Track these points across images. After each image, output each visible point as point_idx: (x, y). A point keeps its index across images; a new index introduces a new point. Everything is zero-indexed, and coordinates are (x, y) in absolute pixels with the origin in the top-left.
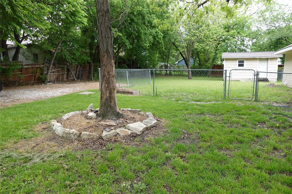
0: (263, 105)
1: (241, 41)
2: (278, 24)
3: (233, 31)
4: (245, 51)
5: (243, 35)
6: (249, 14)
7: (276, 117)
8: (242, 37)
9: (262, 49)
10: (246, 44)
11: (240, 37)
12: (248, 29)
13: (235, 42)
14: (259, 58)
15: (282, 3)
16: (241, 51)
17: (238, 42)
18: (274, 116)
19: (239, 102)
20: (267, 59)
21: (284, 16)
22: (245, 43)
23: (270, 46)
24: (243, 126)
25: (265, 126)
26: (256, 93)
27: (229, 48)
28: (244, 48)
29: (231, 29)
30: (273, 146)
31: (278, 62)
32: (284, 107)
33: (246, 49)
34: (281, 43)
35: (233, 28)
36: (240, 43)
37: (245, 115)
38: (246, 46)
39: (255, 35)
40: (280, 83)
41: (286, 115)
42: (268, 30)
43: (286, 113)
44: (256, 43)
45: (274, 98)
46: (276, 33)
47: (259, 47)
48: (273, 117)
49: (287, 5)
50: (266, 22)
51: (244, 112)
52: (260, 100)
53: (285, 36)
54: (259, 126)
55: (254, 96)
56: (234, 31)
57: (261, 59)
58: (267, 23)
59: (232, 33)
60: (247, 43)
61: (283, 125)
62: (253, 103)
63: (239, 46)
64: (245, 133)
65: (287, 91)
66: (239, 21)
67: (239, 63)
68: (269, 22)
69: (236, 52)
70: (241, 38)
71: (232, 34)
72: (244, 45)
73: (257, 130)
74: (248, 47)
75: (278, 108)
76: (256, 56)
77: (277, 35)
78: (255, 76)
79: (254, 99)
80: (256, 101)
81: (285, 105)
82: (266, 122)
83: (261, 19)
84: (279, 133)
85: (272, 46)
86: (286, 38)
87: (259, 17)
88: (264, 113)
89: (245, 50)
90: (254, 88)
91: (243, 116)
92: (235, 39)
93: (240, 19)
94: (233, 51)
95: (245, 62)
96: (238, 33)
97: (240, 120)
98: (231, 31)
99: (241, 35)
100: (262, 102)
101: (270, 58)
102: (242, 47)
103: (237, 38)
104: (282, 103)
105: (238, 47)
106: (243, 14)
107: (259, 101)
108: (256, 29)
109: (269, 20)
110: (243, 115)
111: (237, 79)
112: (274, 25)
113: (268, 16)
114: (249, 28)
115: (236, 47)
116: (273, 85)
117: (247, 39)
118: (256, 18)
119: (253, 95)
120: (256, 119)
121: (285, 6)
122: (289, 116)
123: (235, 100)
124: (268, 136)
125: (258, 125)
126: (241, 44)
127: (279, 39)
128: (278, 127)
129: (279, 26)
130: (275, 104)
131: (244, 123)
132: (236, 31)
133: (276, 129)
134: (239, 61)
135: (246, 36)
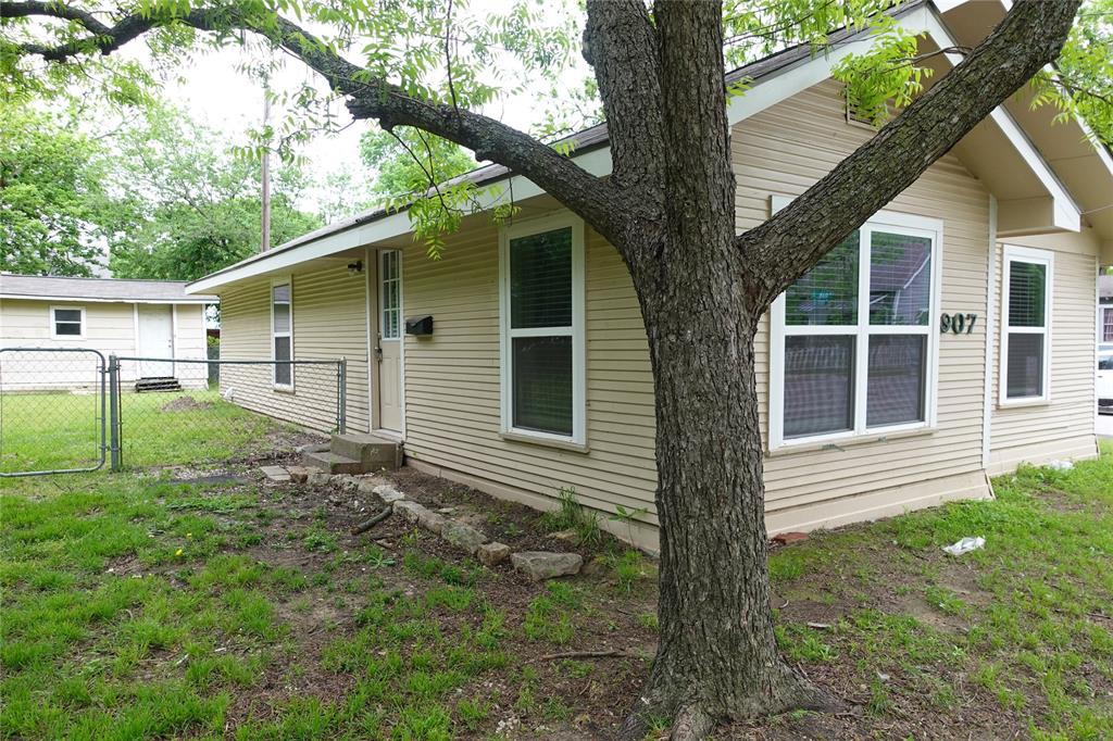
0: (141, 484)
1: (63, 232)
2: (198, 192)
3: (24, 188)
4: (86, 273)
5: (72, 209)
6: (92, 135)
7: (178, 523)
8: (67, 218)
9: (148, 269)
10: (87, 245)
11: (57, 216)
12: (91, 189)
13: (41, 236)
14: (138, 304)
15: (205, 124)
16: (70, 271)
17: (51, 233)
18: (172, 518)
19: (45, 485)
20: (169, 309)
21: (214, 168)
22: (82, 241)
23: (177, 264)
24: (43, 589)
25: (134, 566)
26: (114, 440)
27: (10, 257)
28: (80, 260)
29: (15, 177)
30: (148, 641)
31: (207, 321)
32: (212, 478)
33: (87, 264)
34: (211, 256)
35: (22, 175)
36: (58, 239)
37: (58, 537)
38: (86, 252)
39: (121, 217)
40: (213, 396)
41: (212, 510)
42: (167, 204)
43: (215, 500)
44: (125, 244)
45: (184, 453)
46: (191, 221)
47: (140, 263)
48: (166, 524)
49: (220, 133)
50: (154, 177)
51: (54, 525)
52: (134, 466)
53: (222, 233)
54: (111, 570)
55: (108, 453)
56: (28, 188)
57: (145, 309)
58: (161, 179)
59: (20, 196)
60: (90, 241)
61: (197, 547)
62: (102, 480)
63: (55, 249)
64: (42, 619)
65: (234, 419)
66: (49, 151)
67: (56, 319)
68: (165, 177)
69: (45, 275)
70: (61, 219)
71: (19, 200)
72: (76, 247)
73: (101, 590)
74: (94, 258)
75: (192, 486)
76: (127, 294)
77: (197, 228)
78: (103, 373)
79: (108, 464)
80: (118, 469)
81: (217, 472)
82: (141, 551)
83: (137, 161)
84: (183, 581)
85: (185, 261)
86: (227, 241)
87: (131, 153)
88: (137, 516)
89: (83, 267)
90: (104, 420)
91: (49, 546)
92: (34, 221)
93: (54, 145)
94: (30, 269)
95: (83, 315)
96: (49, 198)
97: (33, 564)
98: (14, 184)
99: (62, 207)
100: (139, 470)
101: (178, 305)
102: (70, 254)
103: (44, 216)
104: (209, 467)
105: (52, 255)
106: (64, 125)
107: (129, 469)
108: (121, 194)
109: (167, 171)
110: (47, 542)
111: (60, 387)
112: (184, 192)
113: (159, 155)
114: (94, 186)
115: (43, 255)
116: (190, 403)
117: (91, 227)
118: (118, 152)
119: (103, 450)
120: (102, 546)
121: (213, 134)
122: (222, 510)
123: (27, 480)
124: (138, 605)
125: (108, 568)
126: (64, 244)
127: (204, 241)
128: (182, 560)
129: (200, 197)
130: (186, 474)
131: (47, 575)
132: (40, 189)
133: (174, 569)
134: (56, 311)
135: (84, 216)
